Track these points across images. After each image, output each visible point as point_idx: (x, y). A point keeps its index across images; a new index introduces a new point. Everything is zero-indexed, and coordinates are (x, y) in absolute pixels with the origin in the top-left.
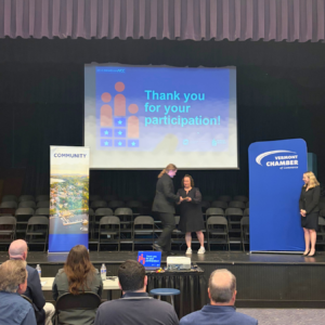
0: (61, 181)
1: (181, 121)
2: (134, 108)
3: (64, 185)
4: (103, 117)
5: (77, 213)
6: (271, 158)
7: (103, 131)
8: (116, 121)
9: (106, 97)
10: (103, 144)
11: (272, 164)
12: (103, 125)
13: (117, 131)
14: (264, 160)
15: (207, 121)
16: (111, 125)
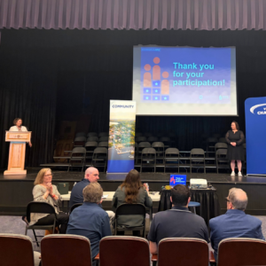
0: (116, 124)
1: (198, 83)
2: (166, 74)
3: (119, 126)
4: (145, 81)
5: (127, 146)
6: (261, 109)
7: (145, 89)
8: (154, 83)
9: (147, 67)
10: (145, 99)
11: (262, 113)
12: (145, 85)
13: (154, 90)
14: (256, 110)
15: (215, 83)
16: (150, 86)
